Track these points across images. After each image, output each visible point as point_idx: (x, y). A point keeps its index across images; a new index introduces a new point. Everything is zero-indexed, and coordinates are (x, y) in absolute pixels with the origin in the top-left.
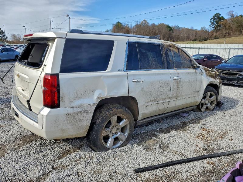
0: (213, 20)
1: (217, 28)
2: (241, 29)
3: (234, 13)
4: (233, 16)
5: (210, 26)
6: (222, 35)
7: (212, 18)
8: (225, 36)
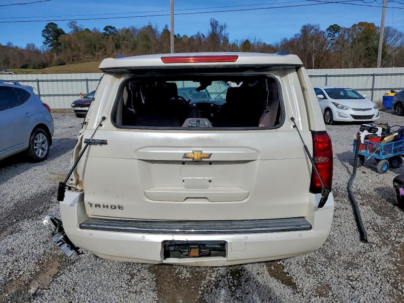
0: (48, 34)
1: (57, 46)
2: (92, 51)
3: (78, 25)
4: (76, 29)
5: (44, 43)
6: (69, 59)
7: (44, 30)
8: (73, 60)
